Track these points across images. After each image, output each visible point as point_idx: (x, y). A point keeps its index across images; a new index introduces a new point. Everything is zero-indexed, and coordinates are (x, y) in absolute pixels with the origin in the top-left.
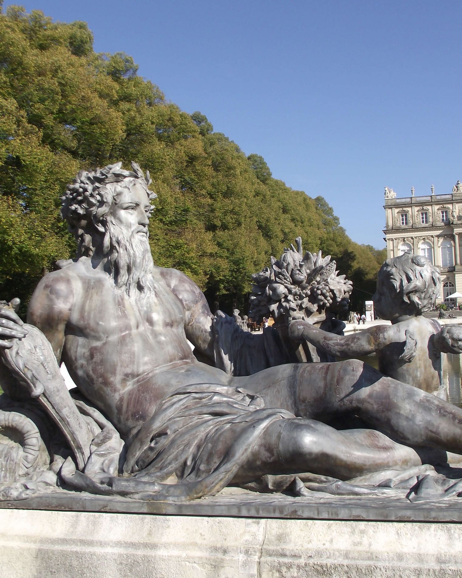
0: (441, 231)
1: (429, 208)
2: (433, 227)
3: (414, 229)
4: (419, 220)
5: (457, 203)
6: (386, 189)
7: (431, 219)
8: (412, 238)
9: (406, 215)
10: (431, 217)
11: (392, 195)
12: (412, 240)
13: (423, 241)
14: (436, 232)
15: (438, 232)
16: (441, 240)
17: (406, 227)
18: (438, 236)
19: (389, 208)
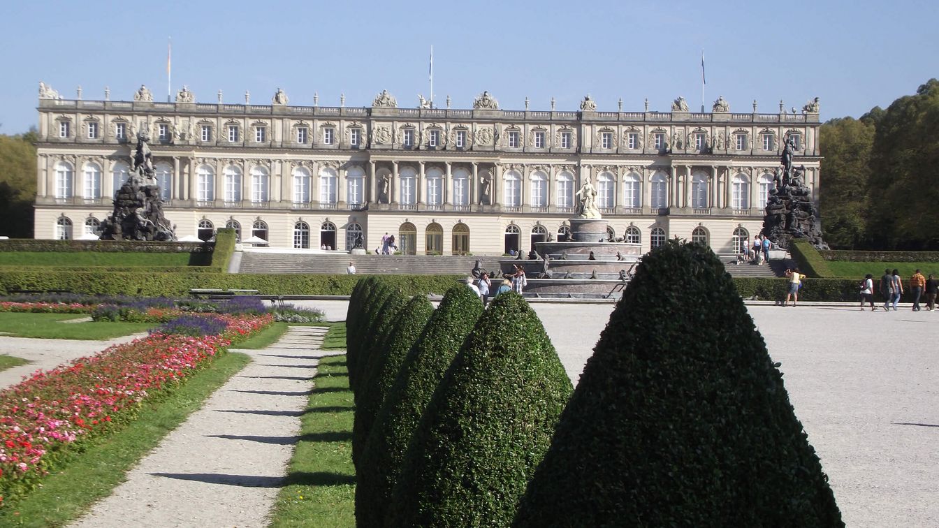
0: (114, 151)
1: (101, 117)
2: (104, 144)
3: (78, 144)
4: (86, 133)
5: (139, 115)
6: (42, 84)
7: (101, 133)
8: (74, 156)
9: (68, 124)
10: (102, 130)
11: (51, 94)
12: (74, 159)
13: (88, 162)
14: (107, 151)
15: (111, 152)
16: (114, 163)
17: (67, 140)
18: (110, 158)
19: (45, 112)
